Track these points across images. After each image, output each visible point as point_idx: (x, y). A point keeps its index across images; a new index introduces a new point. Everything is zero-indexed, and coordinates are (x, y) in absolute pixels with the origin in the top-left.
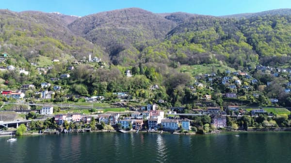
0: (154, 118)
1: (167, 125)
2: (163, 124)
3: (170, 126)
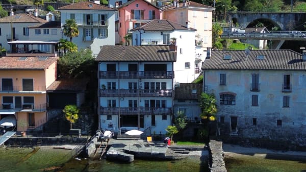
0: (147, 40)
1: (255, 93)
2: (224, 87)
3: (281, 100)
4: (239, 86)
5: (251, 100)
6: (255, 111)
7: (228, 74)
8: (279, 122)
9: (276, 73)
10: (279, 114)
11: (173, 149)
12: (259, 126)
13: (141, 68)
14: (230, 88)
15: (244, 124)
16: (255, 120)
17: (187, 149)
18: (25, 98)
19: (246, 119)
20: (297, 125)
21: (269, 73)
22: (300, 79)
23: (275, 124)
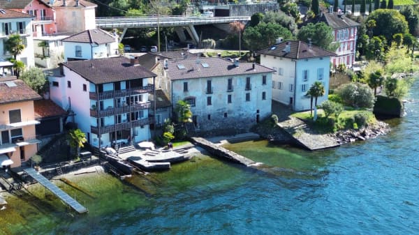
1: (209, 95)
2: (187, 93)
3: (227, 98)
4: (198, 91)
5: (206, 101)
6: (210, 109)
7: (189, 82)
8: (226, 115)
9: (223, 79)
10: (225, 108)
11: (177, 151)
12: (213, 120)
13: (123, 86)
14: (191, 94)
15: (203, 120)
16: (209, 116)
17: (185, 149)
18: (12, 131)
19: (203, 116)
20: (237, 114)
21: (219, 79)
22: (238, 81)
23: (223, 116)
